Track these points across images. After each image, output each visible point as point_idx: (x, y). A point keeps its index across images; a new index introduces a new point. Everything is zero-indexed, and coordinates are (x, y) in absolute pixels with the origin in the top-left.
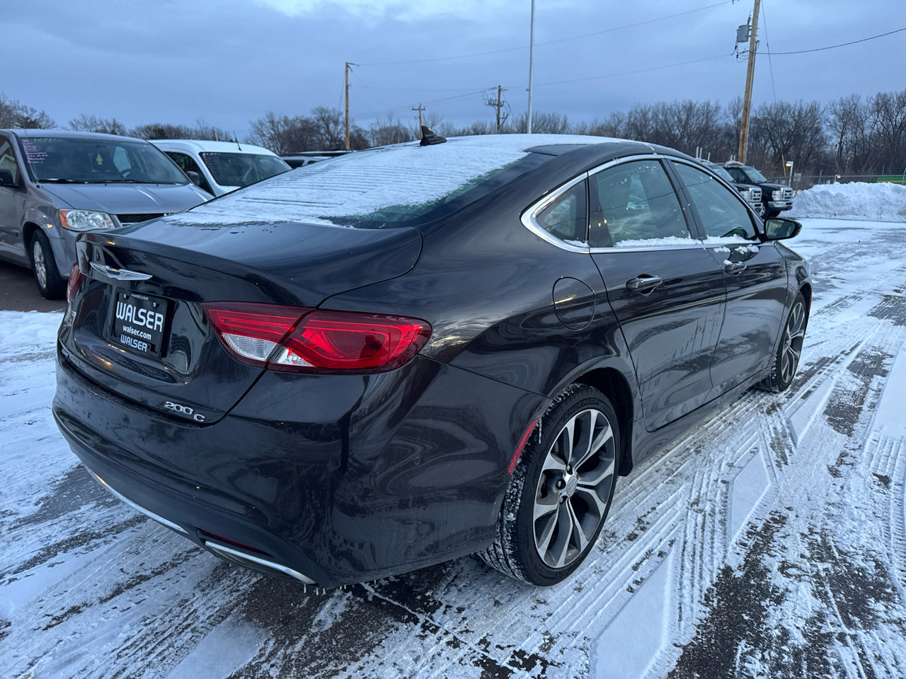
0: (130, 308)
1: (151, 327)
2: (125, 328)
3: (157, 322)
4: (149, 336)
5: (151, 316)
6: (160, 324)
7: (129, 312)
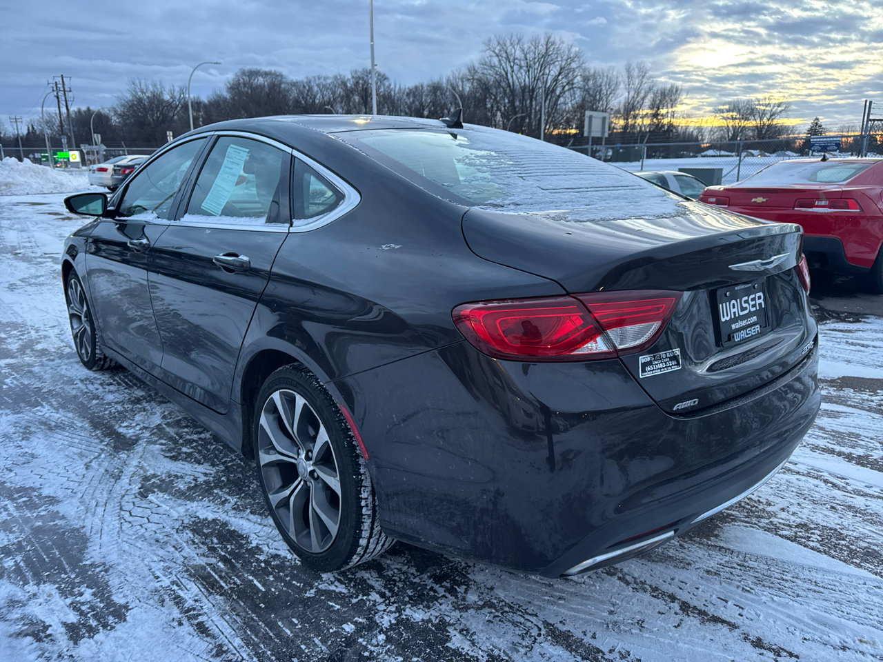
0: (734, 304)
1: (754, 309)
2: (734, 327)
3: (758, 302)
4: (754, 319)
5: (753, 300)
6: (761, 301)
7: (734, 307)
